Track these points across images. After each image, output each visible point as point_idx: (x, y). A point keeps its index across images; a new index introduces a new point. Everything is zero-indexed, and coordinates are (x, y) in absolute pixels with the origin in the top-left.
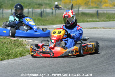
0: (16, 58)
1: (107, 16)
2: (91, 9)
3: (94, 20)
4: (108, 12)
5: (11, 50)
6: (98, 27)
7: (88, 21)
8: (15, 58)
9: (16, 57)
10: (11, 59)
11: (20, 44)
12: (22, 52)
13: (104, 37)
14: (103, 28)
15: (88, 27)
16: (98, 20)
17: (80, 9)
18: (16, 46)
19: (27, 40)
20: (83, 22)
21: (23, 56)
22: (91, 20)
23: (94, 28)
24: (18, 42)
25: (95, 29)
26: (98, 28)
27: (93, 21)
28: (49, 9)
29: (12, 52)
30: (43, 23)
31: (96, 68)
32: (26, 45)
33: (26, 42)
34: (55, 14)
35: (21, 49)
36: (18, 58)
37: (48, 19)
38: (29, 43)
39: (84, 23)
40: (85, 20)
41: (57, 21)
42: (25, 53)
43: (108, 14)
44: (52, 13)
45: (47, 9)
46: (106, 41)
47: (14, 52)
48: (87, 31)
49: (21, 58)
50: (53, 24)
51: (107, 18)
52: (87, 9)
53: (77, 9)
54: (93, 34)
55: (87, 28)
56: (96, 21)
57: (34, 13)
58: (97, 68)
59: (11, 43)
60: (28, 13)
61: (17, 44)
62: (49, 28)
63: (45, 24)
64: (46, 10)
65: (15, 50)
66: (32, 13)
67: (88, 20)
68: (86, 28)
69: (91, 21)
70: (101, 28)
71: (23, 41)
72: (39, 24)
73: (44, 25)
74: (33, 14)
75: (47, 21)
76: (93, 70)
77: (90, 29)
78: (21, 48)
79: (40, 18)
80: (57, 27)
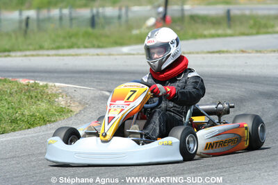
0: (32, 129)
1: (252, 22)
3: (220, 32)
4: (255, 12)
5: (20, 109)
6: (231, 50)
7: (205, 37)
8: (29, 128)
9: (31, 125)
10: (20, 129)
11: (42, 93)
12: (46, 114)
13: (244, 74)
14: (243, 51)
15: (205, 51)
16: (229, 31)
17: (187, 7)
18: (32, 98)
19: (57, 84)
20: (195, 37)
21: (50, 122)
22: (213, 32)
23: (219, 52)
24: (36, 89)
25: (222, 55)
26: (230, 52)
27: (219, 36)
29: (23, 114)
30: (96, 43)
32: (56, 96)
33: (55, 89)
34: (127, 21)
35: (43, 106)
36: (37, 128)
37: (108, 33)
38: (63, 91)
39: (197, 41)
41: (130, 38)
42: (53, 115)
44: (119, 17)
46: (248, 81)
47: (26, 112)
48: (204, 58)
49: (44, 127)
50: (122, 44)
51: (251, 28)
52: (202, 7)
53: (180, 7)
54: (218, 66)
55: (202, 52)
56: (226, 36)
57: (75, 18)
59: (21, 93)
60: (61, 18)
61: (33, 94)
62: (112, 53)
63: (101, 44)
64: (104, 12)
65: (29, 109)
66: (71, 19)
67: (206, 32)
69: (212, 36)
70: (236, 52)
71: (49, 87)
72: (86, 45)
73: (99, 47)
74: (74, 22)
75: (107, 36)
77: (210, 55)
78: (43, 104)
79: (90, 30)
80: (132, 52)
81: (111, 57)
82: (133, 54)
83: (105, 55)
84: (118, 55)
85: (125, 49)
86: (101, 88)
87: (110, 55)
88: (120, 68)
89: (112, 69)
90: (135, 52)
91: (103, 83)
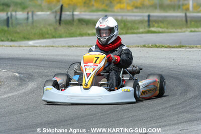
1: (123, 25)
2: (95, 13)
4: (125, 18)
7: (89, 35)
15: (89, 45)
17: (75, 13)
20: (81, 35)
28: (20, 13)
31: (102, 115)
34: (33, 22)
37: (18, 31)
39: (83, 38)
40: (84, 32)
41: (35, 34)
43: (124, 21)
45: (18, 13)
50: (29, 39)
51: (122, 29)
52: (87, 13)
53: (71, 13)
58: (104, 115)
62: (21, 45)
63: (13, 39)
64: (16, 15)
67: (90, 32)
68: (86, 47)
72: (2, 39)
73: (12, 41)
75: (18, 33)
76: (97, 118)
79: (6, 28)
80: (36, 45)
81: (21, 48)
82: (37, 47)
83: (16, 47)
84: (26, 47)
85: (31, 43)
86: (13, 70)
87: (20, 46)
88: (27, 56)
89: (21, 57)
90: (38, 45)
91: (14, 67)
